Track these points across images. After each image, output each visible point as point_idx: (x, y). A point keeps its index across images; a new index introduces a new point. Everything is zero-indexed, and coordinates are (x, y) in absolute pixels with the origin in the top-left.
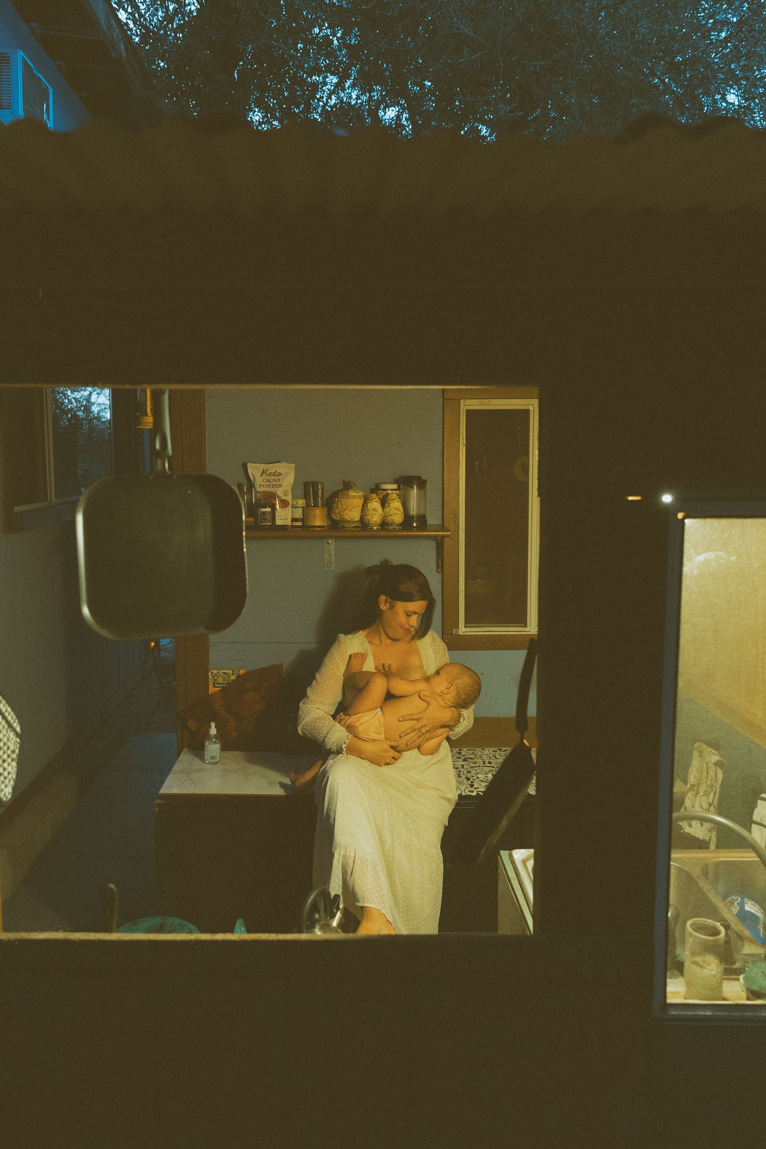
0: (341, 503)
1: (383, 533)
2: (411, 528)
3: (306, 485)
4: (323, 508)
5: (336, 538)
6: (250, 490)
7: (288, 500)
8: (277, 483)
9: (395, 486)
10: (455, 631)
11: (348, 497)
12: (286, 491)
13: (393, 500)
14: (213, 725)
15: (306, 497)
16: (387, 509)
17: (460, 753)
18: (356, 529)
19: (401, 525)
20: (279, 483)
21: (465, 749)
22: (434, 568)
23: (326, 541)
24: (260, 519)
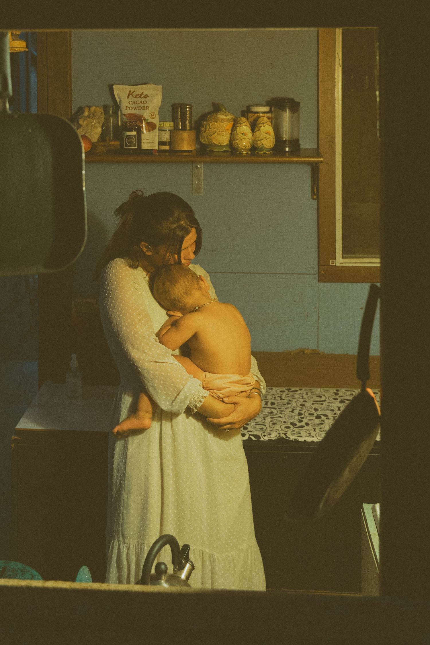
0: (209, 126)
1: (254, 159)
2: (283, 153)
3: (174, 107)
4: (191, 131)
5: (205, 162)
6: (116, 113)
7: (155, 123)
8: (143, 105)
9: (266, 109)
10: (332, 261)
11: (216, 120)
12: (152, 114)
13: (264, 123)
14: (74, 356)
15: (174, 119)
16: (257, 133)
17: (336, 394)
18: (225, 154)
19: (272, 149)
20: (146, 105)
21: (343, 390)
22: (310, 194)
23: (194, 165)
24: (126, 142)
